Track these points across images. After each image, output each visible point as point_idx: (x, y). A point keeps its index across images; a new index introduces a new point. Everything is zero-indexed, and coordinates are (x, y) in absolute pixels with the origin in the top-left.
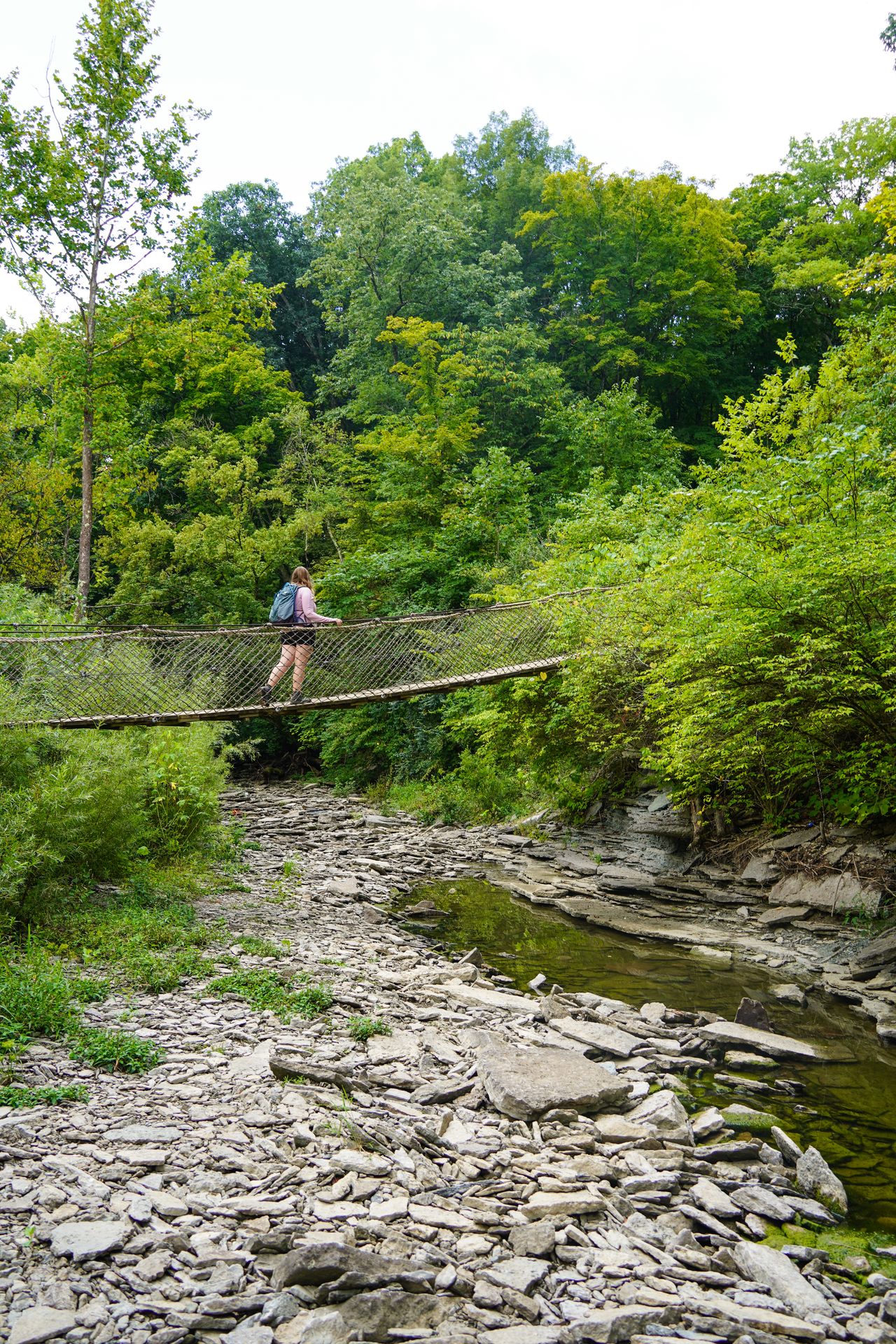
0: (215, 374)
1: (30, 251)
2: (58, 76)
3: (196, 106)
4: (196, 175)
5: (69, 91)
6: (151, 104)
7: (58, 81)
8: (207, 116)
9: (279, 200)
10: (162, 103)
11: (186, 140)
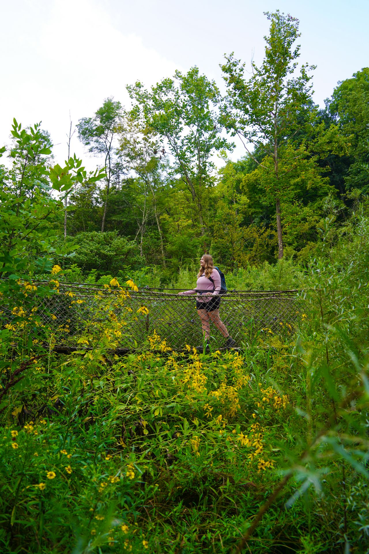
0: (298, 182)
1: (248, 137)
2: (254, 63)
3: (310, 65)
4: (312, 94)
5: (259, 69)
6: (292, 67)
7: (254, 66)
8: (315, 68)
9: (313, 105)
10: (297, 66)
11: (307, 80)
